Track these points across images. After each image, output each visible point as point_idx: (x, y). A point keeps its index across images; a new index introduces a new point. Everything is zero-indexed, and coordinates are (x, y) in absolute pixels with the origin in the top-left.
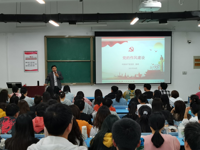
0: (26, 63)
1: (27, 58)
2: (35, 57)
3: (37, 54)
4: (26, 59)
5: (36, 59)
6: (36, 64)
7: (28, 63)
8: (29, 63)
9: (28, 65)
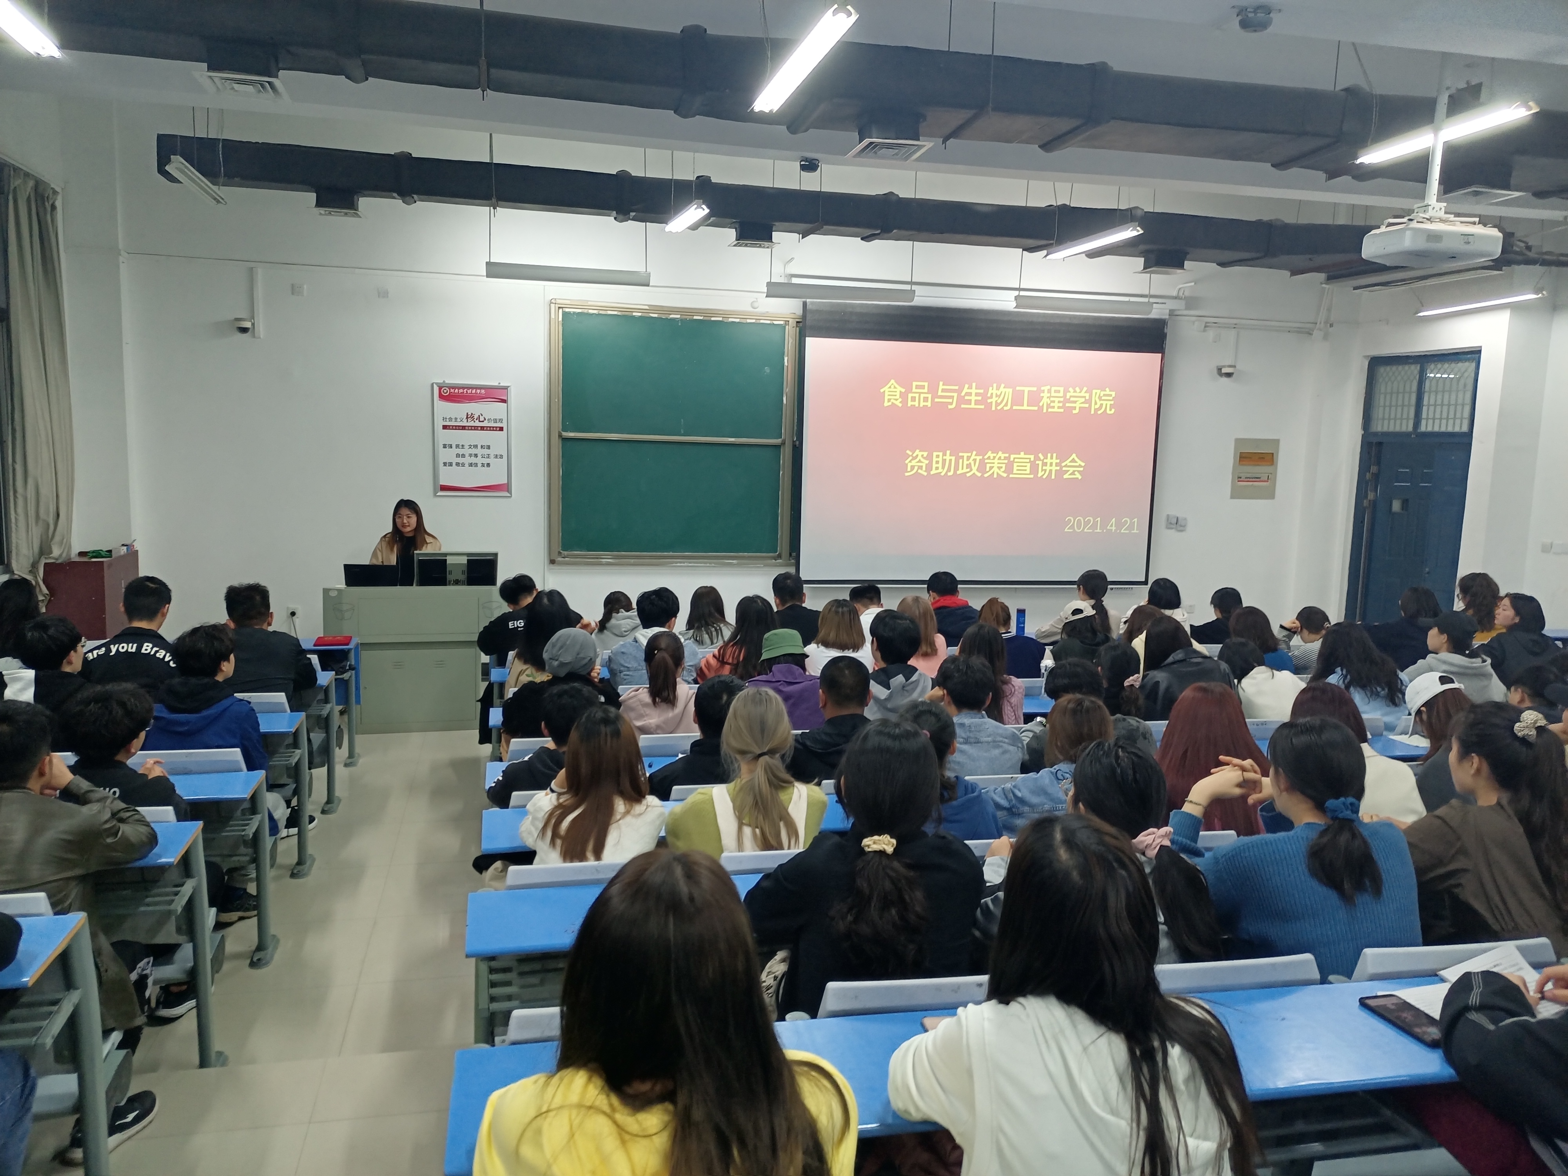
0: (445, 446)
1: (450, 419)
2: (495, 421)
3: (504, 401)
4: (445, 427)
5: (501, 429)
6: (501, 457)
7: (454, 451)
8: (460, 451)
9: (455, 460)
